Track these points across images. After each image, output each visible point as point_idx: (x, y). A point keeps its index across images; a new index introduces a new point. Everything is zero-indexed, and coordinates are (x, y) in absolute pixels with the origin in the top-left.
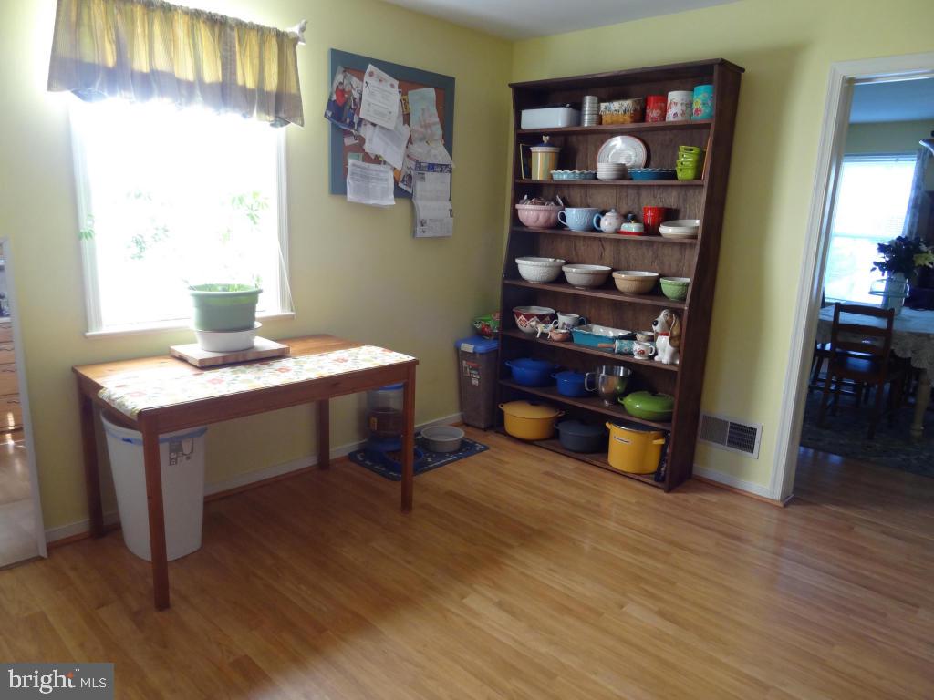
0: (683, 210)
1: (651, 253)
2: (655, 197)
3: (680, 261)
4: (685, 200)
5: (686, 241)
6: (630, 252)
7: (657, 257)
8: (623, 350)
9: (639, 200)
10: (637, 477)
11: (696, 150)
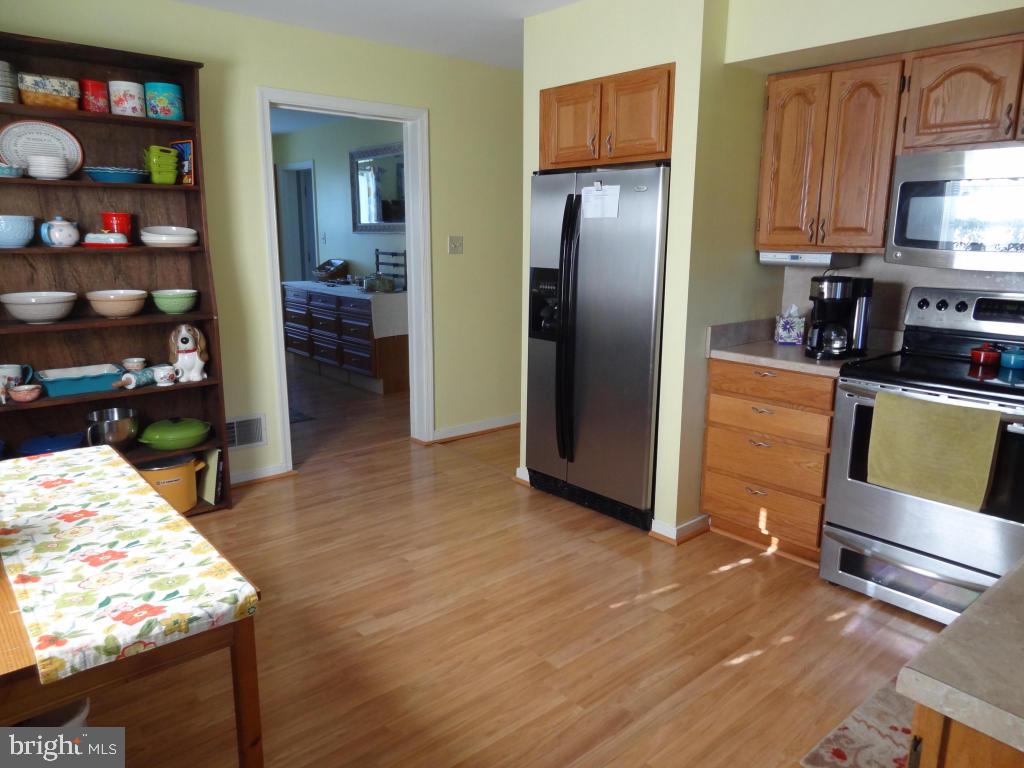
0: (142, 215)
1: (110, 268)
2: (101, 202)
3: (151, 272)
4: (143, 206)
5: (193, 249)
6: (80, 268)
7: (120, 272)
8: (141, 383)
9: (78, 203)
10: (195, 512)
11: (174, 152)
